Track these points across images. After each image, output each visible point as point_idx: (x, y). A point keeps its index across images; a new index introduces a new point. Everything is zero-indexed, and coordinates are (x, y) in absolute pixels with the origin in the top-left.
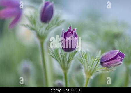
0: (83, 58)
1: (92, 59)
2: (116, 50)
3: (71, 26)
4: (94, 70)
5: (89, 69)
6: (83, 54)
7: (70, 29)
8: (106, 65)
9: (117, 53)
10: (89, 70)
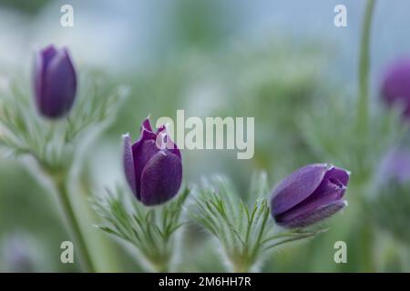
0: (214, 213)
1: (245, 212)
2: (319, 165)
3: (148, 118)
4: (258, 245)
5: (241, 243)
6: (211, 201)
7: (150, 129)
8: (293, 220)
9: (323, 174)
10: (241, 249)
